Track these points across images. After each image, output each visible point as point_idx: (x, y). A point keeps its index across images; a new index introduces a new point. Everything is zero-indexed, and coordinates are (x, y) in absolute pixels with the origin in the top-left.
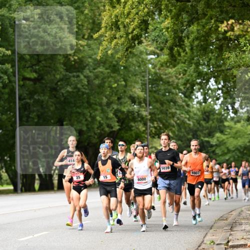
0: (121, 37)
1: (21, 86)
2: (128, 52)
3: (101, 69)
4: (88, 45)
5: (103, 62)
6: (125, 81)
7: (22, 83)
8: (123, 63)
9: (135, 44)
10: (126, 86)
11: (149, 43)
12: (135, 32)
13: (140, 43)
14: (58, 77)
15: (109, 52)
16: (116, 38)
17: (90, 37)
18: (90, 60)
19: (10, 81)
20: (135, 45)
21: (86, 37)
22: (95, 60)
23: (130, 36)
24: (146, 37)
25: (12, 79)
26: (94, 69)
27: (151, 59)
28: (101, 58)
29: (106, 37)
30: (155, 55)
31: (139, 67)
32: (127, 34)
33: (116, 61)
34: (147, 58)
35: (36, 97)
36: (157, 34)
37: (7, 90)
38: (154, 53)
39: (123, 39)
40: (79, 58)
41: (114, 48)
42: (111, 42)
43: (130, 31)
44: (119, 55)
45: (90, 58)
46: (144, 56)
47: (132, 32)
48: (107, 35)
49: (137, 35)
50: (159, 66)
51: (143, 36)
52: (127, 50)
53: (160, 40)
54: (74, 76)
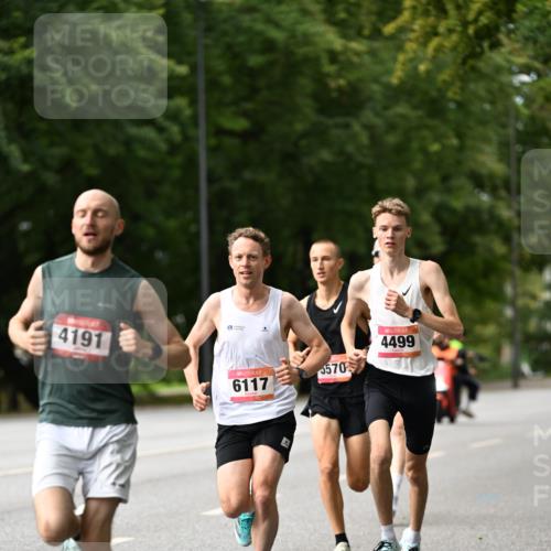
0: (450, 31)
1: (212, 150)
2: (467, 67)
3: (402, 109)
4: (372, 53)
5: (406, 91)
6: (460, 136)
7: (213, 142)
8: (455, 93)
9: (481, 47)
10: (461, 148)
11: (517, 46)
12: (484, 20)
13: (496, 45)
14: (299, 127)
15: (422, 68)
16: (436, 34)
17: (376, 33)
18: (375, 87)
19: (186, 138)
20: (482, 52)
21: (366, 32)
22: (388, 86)
23: (471, 30)
24: (510, 32)
25: (191, 132)
26: (386, 108)
27: (523, 83)
28: (402, 83)
29: (413, 31)
30: (528, 74)
31: (492, 103)
32: (465, 24)
33: (439, 90)
34: (511, 82)
35: (248, 175)
36: (535, 24)
37: (179, 159)
38: (527, 70)
39: (455, 37)
40: (350, 83)
41: (434, 57)
42: (425, 44)
43: (471, 16)
44: (445, 76)
45: (376, 80)
46: (504, 78)
47: (476, 20)
48: (416, 27)
49: (486, 26)
50: (540, 100)
51: (503, 29)
52: (464, 62)
53: (542, 39)
54: (337, 126)
